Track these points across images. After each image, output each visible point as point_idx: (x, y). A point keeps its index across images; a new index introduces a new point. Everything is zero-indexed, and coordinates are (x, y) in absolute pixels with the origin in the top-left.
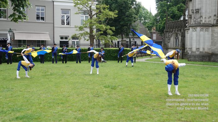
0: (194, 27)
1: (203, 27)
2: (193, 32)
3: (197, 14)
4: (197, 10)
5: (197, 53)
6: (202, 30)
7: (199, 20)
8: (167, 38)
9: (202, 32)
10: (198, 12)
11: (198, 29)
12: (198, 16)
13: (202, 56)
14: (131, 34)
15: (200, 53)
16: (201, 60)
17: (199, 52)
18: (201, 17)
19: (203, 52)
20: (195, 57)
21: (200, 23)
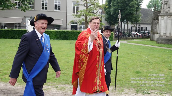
0: (162, 16)
1: (170, 16)
2: (162, 20)
3: (165, 6)
4: (166, 2)
5: (164, 37)
6: (169, 18)
7: (167, 10)
8: (154, 24)
9: (169, 20)
10: (167, 4)
11: (166, 17)
12: (166, 7)
13: (168, 40)
14: (126, 21)
15: (167, 37)
16: (166, 43)
17: (165, 36)
18: (169, 7)
19: (169, 37)
20: (162, 40)
21: (168, 13)
